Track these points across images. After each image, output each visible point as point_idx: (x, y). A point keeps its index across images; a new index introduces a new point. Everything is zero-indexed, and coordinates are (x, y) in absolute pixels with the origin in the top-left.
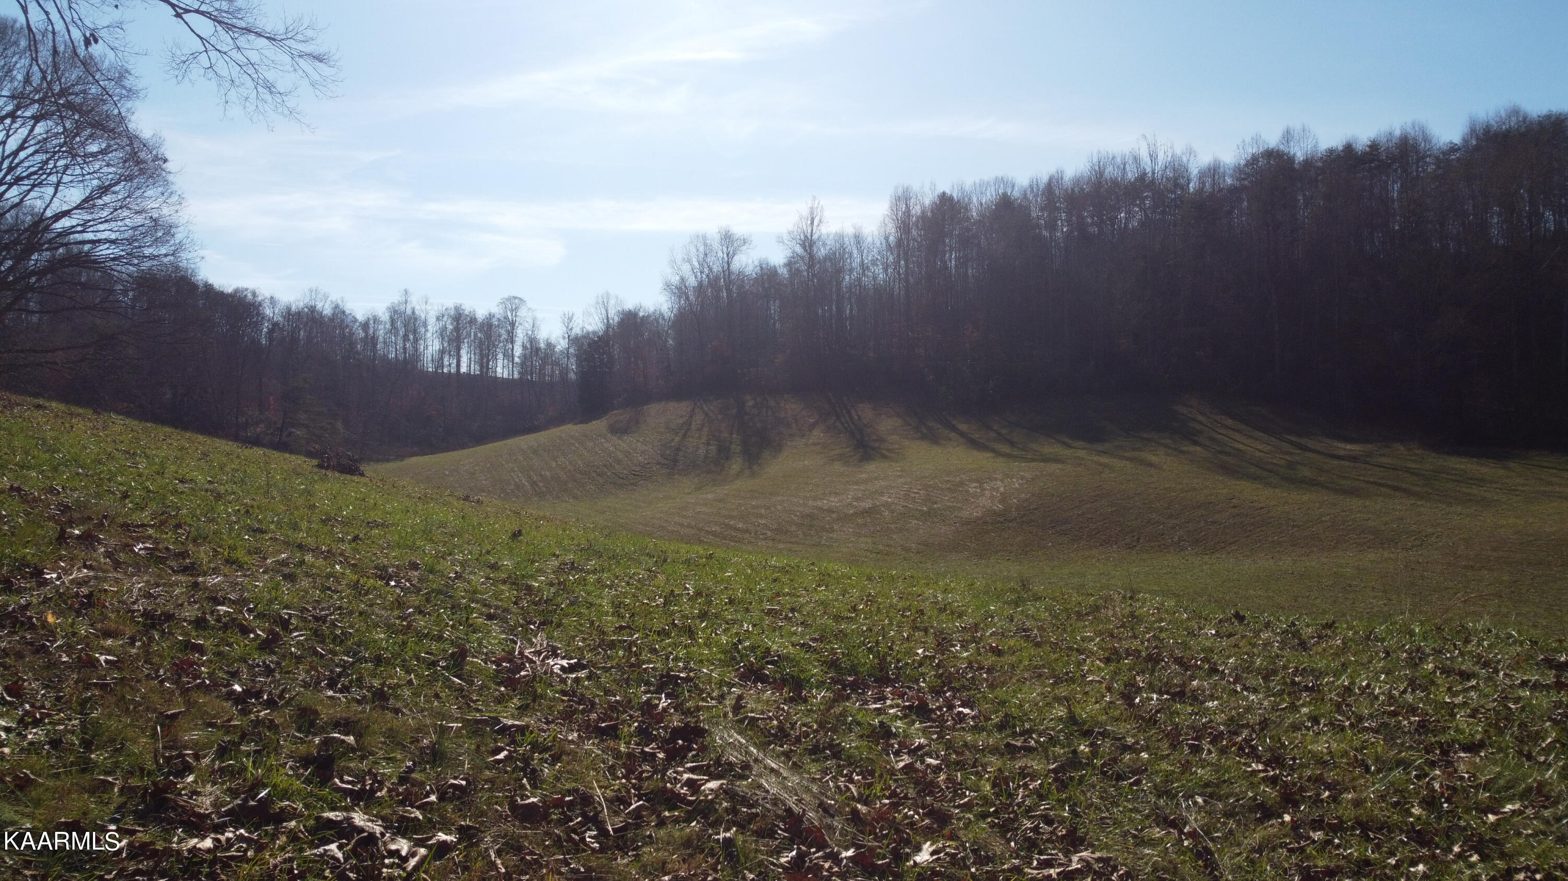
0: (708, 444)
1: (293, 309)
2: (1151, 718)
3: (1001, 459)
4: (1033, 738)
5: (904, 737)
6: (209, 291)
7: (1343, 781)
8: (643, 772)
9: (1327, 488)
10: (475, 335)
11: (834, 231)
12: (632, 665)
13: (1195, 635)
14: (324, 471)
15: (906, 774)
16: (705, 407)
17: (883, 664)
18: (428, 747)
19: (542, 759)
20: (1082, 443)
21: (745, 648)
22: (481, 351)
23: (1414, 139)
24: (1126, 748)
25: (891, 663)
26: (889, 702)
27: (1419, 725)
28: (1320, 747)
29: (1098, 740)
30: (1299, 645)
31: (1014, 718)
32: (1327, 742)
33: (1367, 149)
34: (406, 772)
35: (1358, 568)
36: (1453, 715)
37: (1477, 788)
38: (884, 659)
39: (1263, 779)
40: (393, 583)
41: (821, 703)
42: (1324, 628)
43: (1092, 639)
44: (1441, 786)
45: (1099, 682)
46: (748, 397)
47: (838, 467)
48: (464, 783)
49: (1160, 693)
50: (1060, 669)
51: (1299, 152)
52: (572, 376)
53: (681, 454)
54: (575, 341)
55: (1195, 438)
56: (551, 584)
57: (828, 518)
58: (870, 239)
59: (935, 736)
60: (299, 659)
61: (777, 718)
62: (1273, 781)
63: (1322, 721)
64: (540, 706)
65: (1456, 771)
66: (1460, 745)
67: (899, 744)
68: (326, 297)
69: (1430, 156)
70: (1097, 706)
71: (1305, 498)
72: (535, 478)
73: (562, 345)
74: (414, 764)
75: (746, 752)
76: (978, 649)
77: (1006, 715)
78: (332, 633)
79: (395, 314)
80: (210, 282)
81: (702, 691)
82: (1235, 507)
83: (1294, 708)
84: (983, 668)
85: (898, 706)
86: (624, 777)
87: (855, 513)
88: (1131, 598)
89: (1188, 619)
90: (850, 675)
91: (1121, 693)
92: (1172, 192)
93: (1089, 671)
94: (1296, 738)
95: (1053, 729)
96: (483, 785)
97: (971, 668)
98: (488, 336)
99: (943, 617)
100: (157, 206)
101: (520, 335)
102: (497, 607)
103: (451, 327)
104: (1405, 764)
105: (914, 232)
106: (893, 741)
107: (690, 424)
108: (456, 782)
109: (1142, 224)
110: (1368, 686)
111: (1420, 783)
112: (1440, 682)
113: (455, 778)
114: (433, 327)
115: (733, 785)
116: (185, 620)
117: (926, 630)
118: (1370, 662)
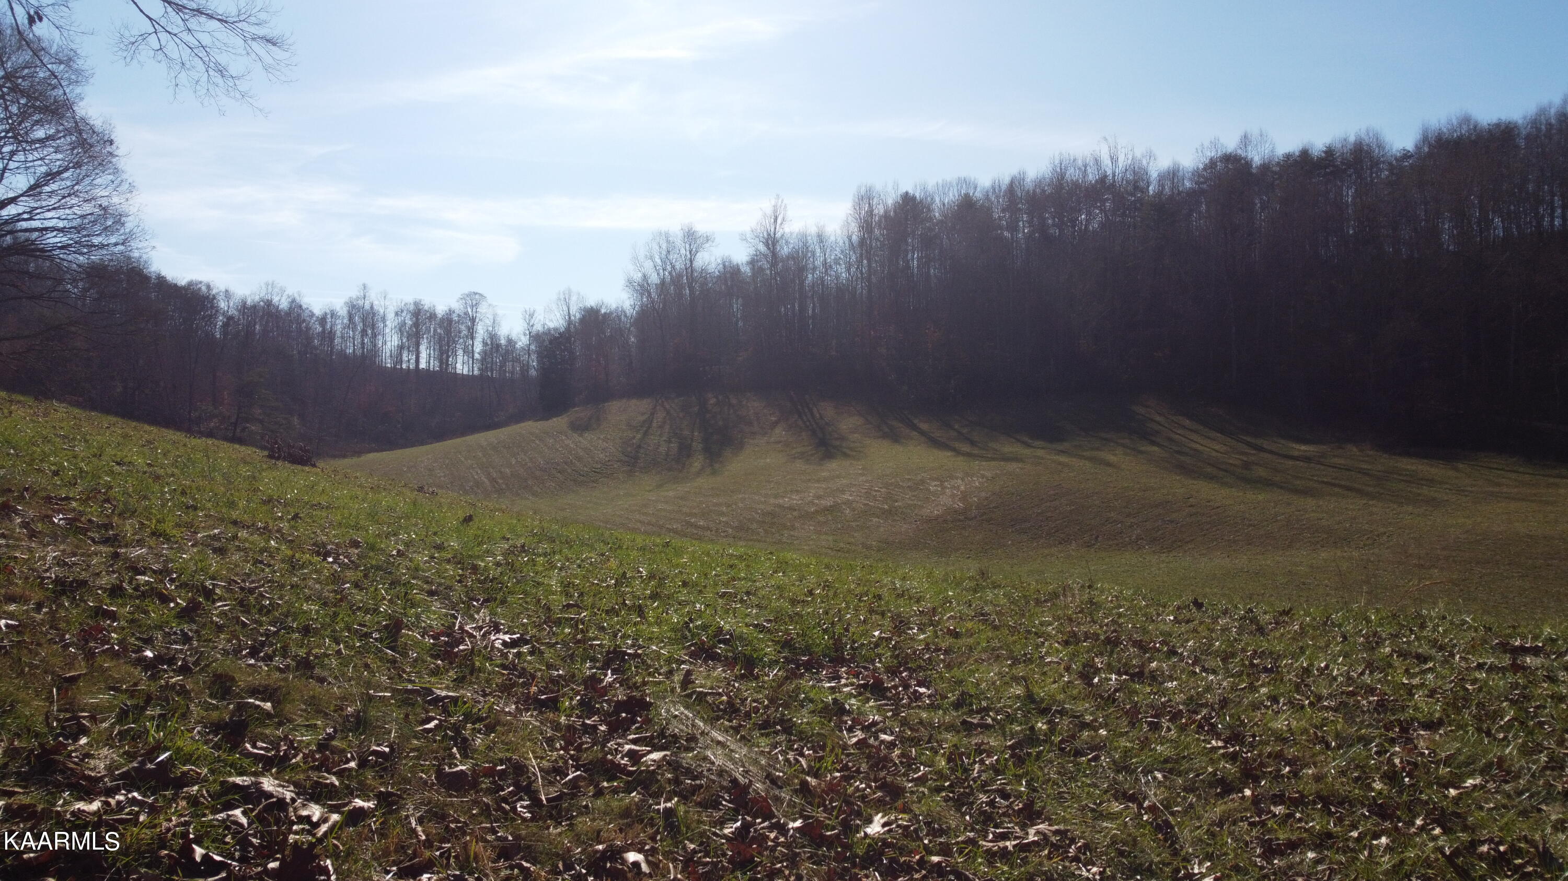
0: (670, 442)
1: (249, 302)
2: (1109, 696)
3: (961, 458)
4: (990, 716)
5: (857, 714)
6: (163, 284)
7: (1303, 756)
8: (583, 743)
9: (1281, 488)
10: (435, 330)
11: (797, 230)
12: (579, 641)
13: (1153, 621)
14: (274, 461)
15: (858, 749)
16: (665, 404)
17: (838, 646)
18: (352, 715)
19: (474, 729)
20: (1042, 443)
21: (697, 627)
22: (441, 347)
23: (1368, 145)
24: (1084, 726)
25: (846, 644)
26: (843, 681)
27: (1378, 704)
28: (1280, 724)
29: (1056, 718)
30: (1257, 630)
31: (971, 696)
32: (1286, 720)
33: (1323, 155)
34: (325, 739)
35: (1311, 567)
36: (1411, 695)
37: (1437, 763)
38: (840, 639)
39: (1223, 755)
40: (330, 560)
41: (773, 680)
42: (1281, 615)
43: (1050, 624)
44: (1401, 762)
45: (1057, 662)
46: (710, 395)
47: (799, 465)
48: (387, 750)
49: (1119, 674)
50: (1018, 650)
51: (1256, 157)
52: (533, 373)
53: (642, 451)
54: (536, 338)
55: (1154, 439)
56: (498, 564)
57: (790, 516)
58: (832, 238)
59: (890, 714)
60: (220, 628)
61: (728, 695)
62: (1233, 757)
63: (1282, 700)
64: (477, 678)
65: (1416, 747)
66: (1419, 723)
67: (853, 720)
68: (283, 291)
69: (1384, 162)
70: (1055, 686)
71: (1260, 497)
72: (495, 475)
73: (523, 341)
74: (335, 731)
75: (693, 725)
76: (936, 632)
77: (963, 693)
78: (259, 603)
79: (353, 308)
80: (163, 274)
81: (649, 666)
82: (1191, 506)
83: (1252, 688)
84: (940, 650)
85: (852, 684)
86: (562, 748)
87: (817, 512)
88: (1090, 587)
89: (1147, 606)
90: (805, 655)
91: (1080, 672)
92: (1132, 195)
93: (1048, 653)
94: (1256, 716)
95: (1010, 707)
96: (409, 753)
97: (928, 649)
98: (448, 332)
99: (901, 602)
100: (107, 194)
101: (481, 332)
102: (440, 584)
103: (410, 322)
104: (1366, 741)
105: (877, 232)
106: (845, 718)
107: (652, 422)
108: (378, 749)
109: (1102, 225)
110: (1327, 667)
111: (1381, 759)
112: (1397, 664)
113: (379, 745)
114: (391, 322)
115: (676, 756)
116: (100, 588)
117: (883, 614)
118: (1327, 646)
